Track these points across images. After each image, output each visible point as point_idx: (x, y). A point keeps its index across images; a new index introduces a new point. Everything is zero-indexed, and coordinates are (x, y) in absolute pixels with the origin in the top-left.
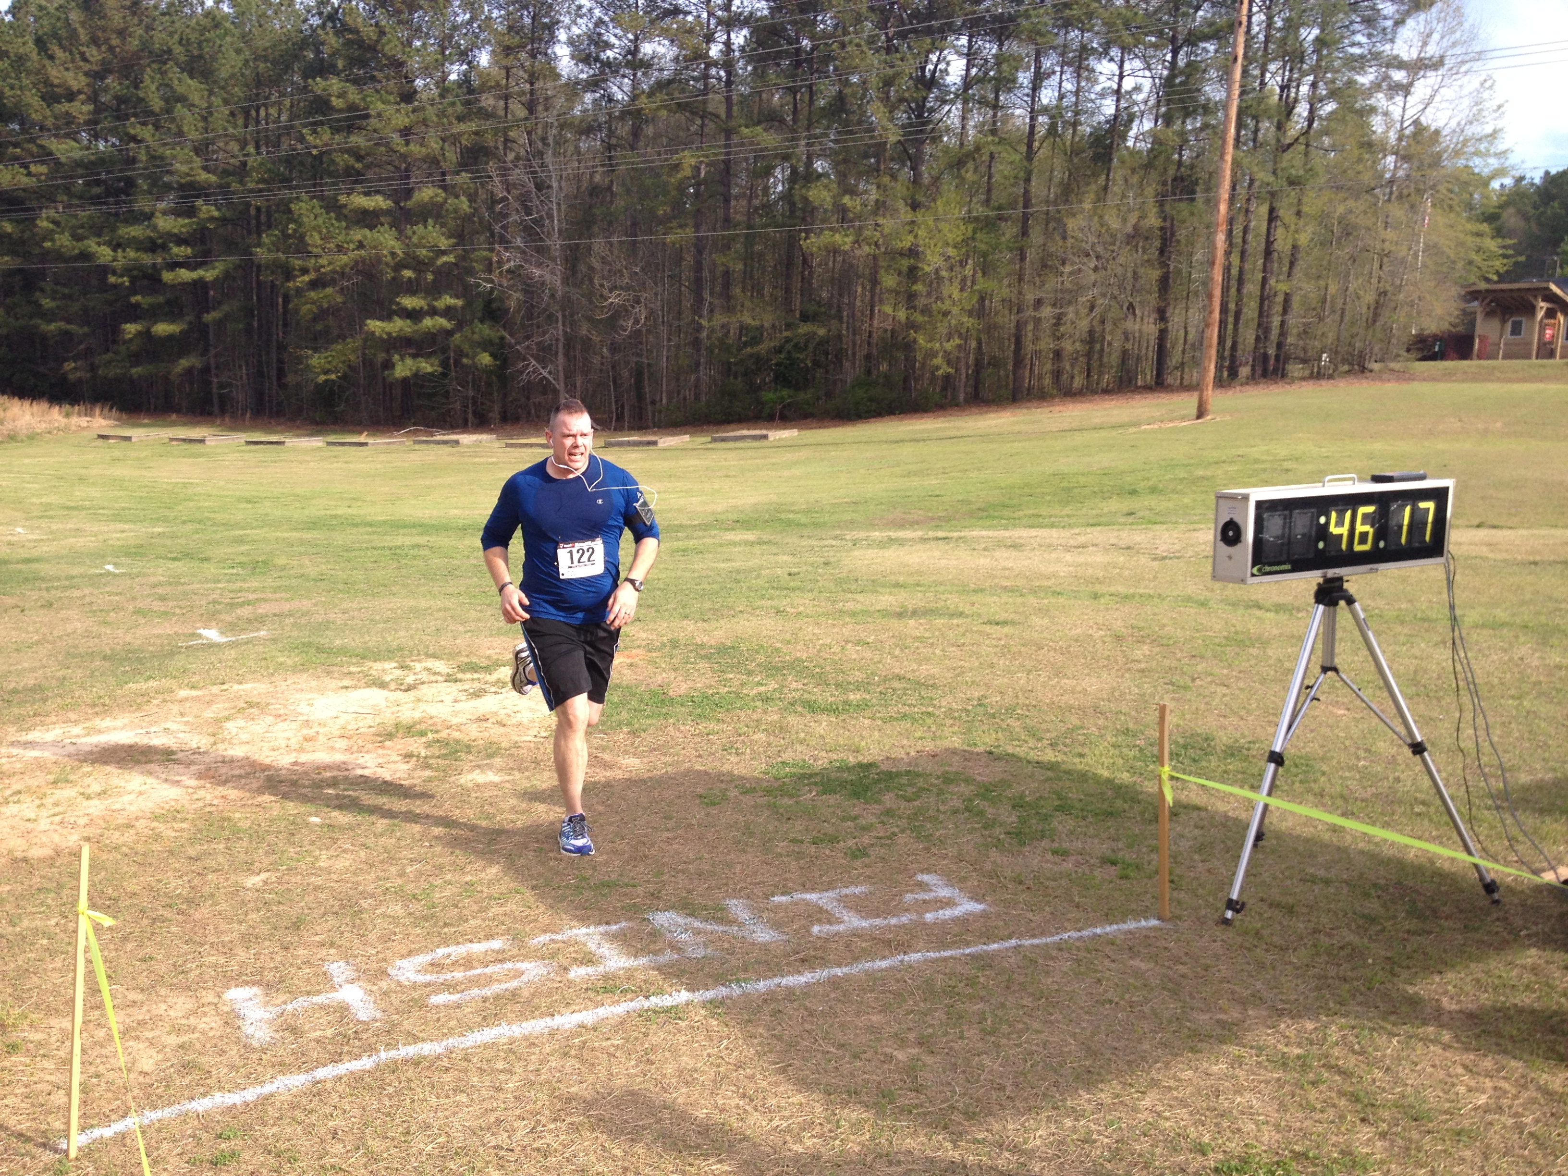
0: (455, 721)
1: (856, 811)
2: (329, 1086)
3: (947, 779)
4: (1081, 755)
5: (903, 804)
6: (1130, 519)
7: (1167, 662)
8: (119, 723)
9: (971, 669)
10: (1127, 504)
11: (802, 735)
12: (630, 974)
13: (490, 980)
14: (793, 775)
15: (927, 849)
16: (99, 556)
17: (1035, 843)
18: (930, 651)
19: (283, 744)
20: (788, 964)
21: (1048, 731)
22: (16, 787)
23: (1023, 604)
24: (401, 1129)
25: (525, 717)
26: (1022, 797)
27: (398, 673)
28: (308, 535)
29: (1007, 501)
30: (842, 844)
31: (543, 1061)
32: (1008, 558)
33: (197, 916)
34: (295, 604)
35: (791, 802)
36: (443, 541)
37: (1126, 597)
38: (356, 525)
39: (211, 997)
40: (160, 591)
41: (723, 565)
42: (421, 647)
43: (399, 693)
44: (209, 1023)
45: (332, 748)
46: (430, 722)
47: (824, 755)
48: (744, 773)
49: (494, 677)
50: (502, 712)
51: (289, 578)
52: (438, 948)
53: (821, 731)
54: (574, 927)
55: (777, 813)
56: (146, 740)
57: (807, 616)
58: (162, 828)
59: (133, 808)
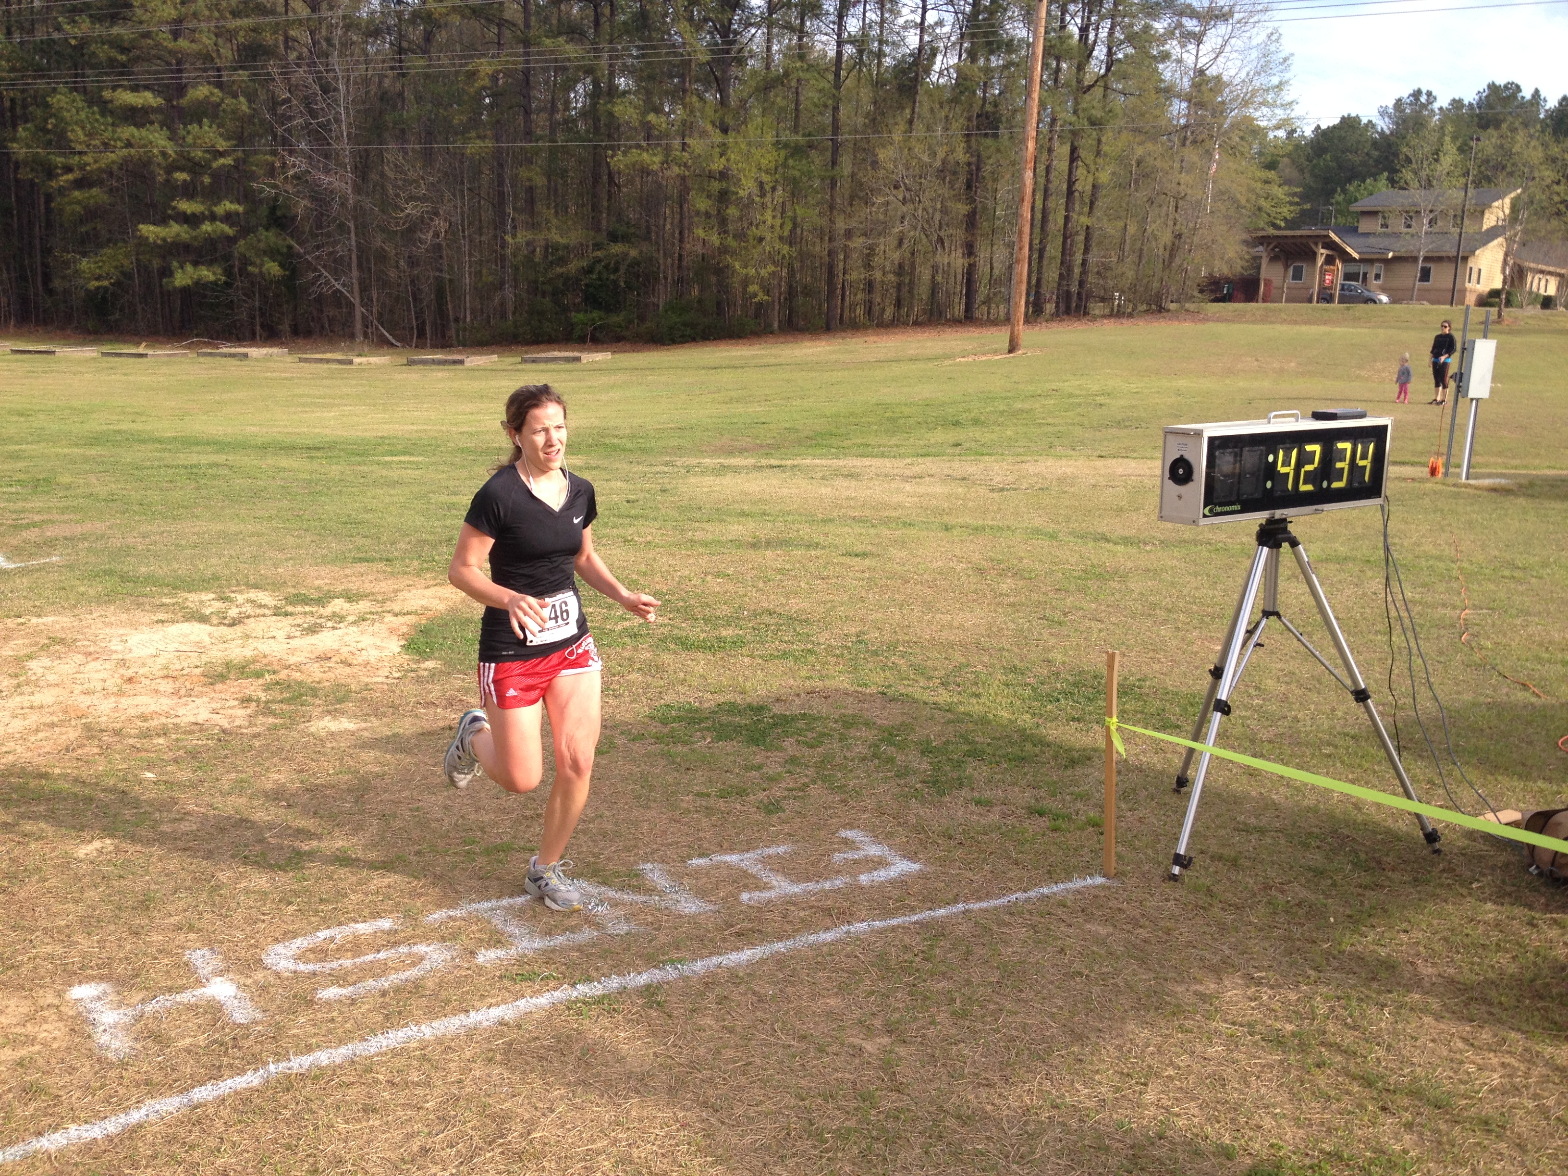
0: (292, 660)
1: (758, 759)
2: (210, 1111)
3: (848, 723)
4: (978, 696)
5: (806, 751)
6: (958, 450)
7: (1035, 597)
10: (952, 435)
11: (682, 675)
12: (548, 957)
13: (384, 969)
14: (679, 719)
15: (844, 802)
17: (955, 792)
18: (796, 583)
19: (99, 685)
20: (724, 940)
21: (936, 669)
23: (877, 536)
24: (306, 1166)
25: (373, 655)
26: (929, 742)
27: (218, 605)
28: (92, 452)
29: (834, 431)
30: (752, 797)
31: (465, 1070)
32: (848, 488)
33: (23, 895)
34: (87, 527)
35: (686, 749)
36: (248, 461)
37: (977, 529)
38: (143, 441)
39: (50, 999)
42: (239, 577)
43: (222, 628)
44: (52, 1031)
45: (157, 691)
46: (265, 661)
47: (710, 697)
48: (627, 717)
49: (328, 610)
50: (345, 650)
51: (76, 497)
52: (318, 929)
53: (700, 670)
54: (473, 901)
55: (673, 763)
57: (657, 546)
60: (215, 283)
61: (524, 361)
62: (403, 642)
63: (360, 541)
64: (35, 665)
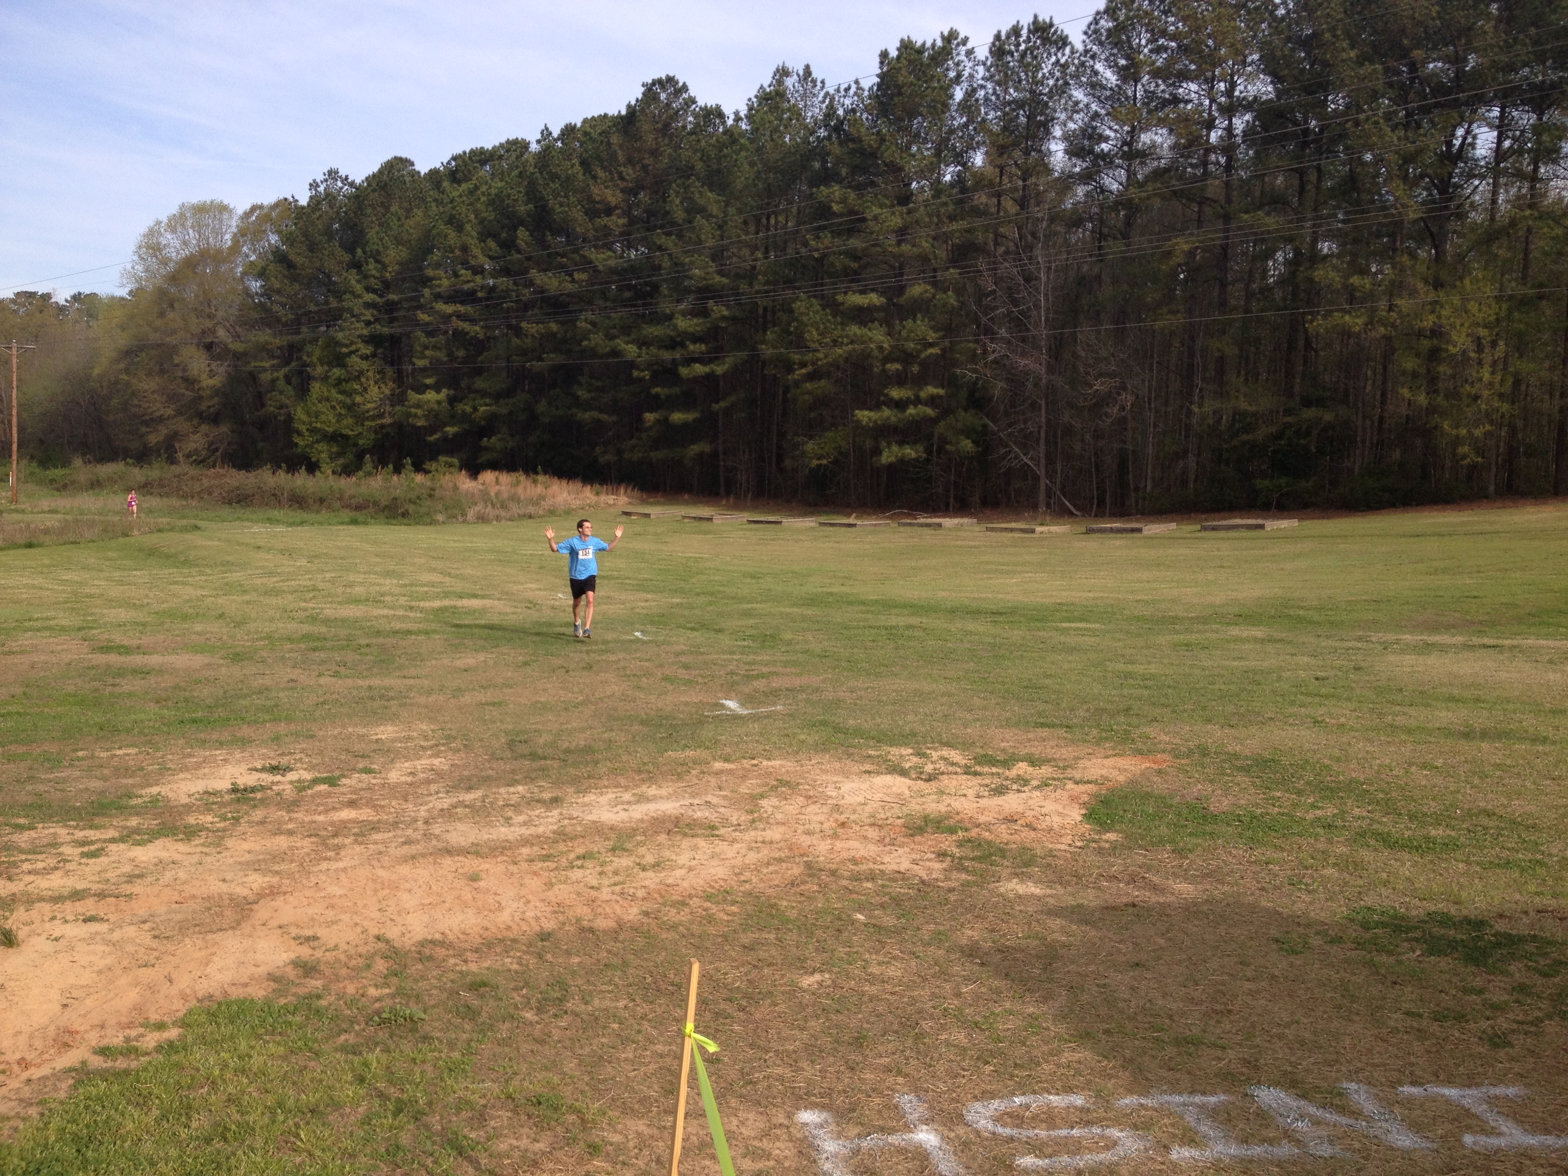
0: (982, 819)
1: (1478, 983)
5: (1539, 980)
8: (664, 792)
11: (1384, 875)
14: (1384, 925)
16: (629, 623)
18: (1519, 782)
19: (818, 827)
22: (580, 851)
25: (1056, 821)
27: (915, 759)
28: (809, 612)
30: (1472, 1025)
33: (758, 1016)
34: (805, 680)
35: (1391, 960)
36: (938, 623)
38: (850, 603)
39: (781, 1118)
40: (683, 659)
42: (933, 734)
43: (920, 783)
44: (782, 1149)
45: (865, 837)
46: (958, 818)
47: (1418, 903)
48: (1323, 916)
49: (1013, 773)
50: (1029, 813)
51: (796, 652)
52: (1014, 1094)
53: (1406, 871)
54: (1165, 1092)
55: (1378, 973)
56: (690, 813)
57: (1352, 729)
58: (714, 909)
59: (685, 884)
60: (916, 460)
61: (1204, 529)
62: (1084, 812)
63: (1041, 707)
64: (766, 804)
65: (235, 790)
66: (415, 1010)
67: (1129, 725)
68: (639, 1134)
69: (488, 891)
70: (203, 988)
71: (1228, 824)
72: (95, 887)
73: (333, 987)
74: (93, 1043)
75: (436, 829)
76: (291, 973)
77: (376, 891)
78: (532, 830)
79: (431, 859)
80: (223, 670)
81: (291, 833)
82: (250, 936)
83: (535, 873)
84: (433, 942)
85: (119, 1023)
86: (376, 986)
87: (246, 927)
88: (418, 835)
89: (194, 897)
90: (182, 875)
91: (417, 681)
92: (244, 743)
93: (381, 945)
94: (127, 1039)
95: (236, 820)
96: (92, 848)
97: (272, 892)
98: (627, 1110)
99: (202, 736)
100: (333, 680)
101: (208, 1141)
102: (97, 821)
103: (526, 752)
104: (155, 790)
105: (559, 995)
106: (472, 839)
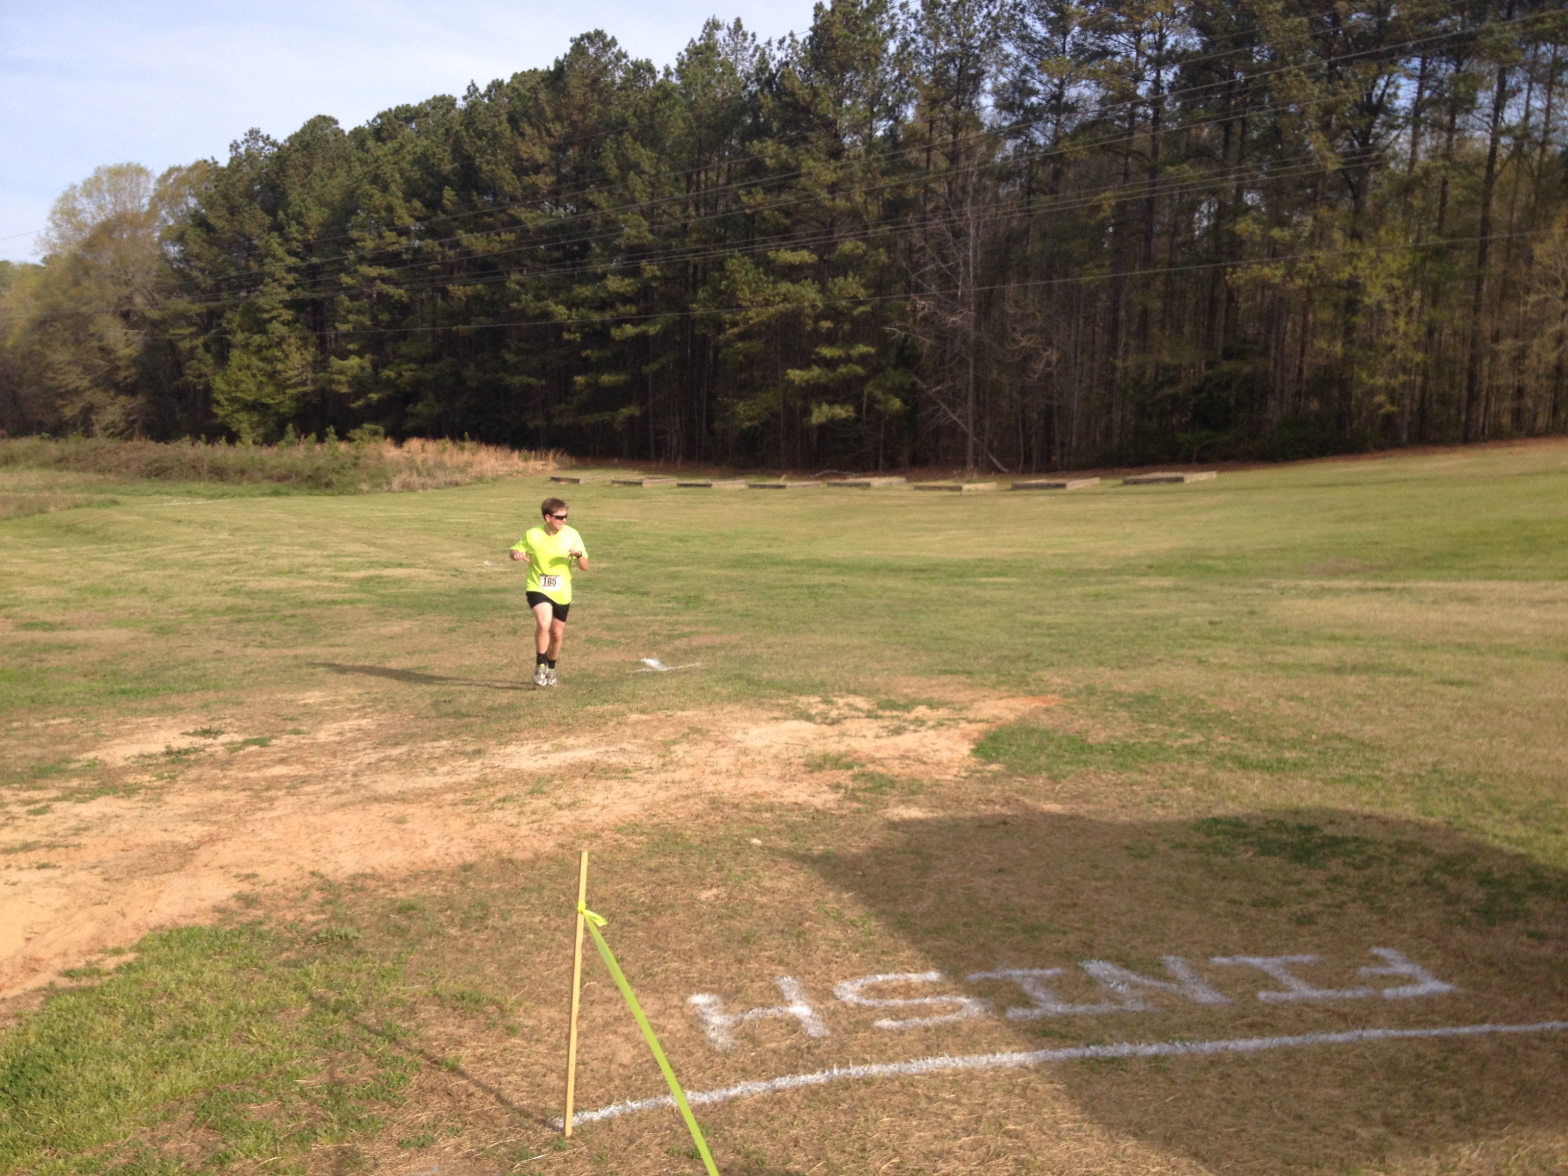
0: (878, 755)
1: (1298, 876)
2: (787, 1095)
3: (1400, 849)
5: (1352, 872)
8: (581, 741)
9: (1423, 732)
11: (1234, 792)
12: (1068, 1020)
14: (1225, 833)
15: (1383, 922)
17: (1508, 923)
18: (1375, 710)
19: (724, 768)
20: (1235, 1028)
21: (1517, 803)
22: (501, 795)
23: (1482, 664)
24: (857, 1145)
25: (945, 756)
26: (1489, 873)
27: (822, 707)
28: (734, 573)
29: (1459, 551)
30: (1285, 909)
32: (1461, 613)
33: (659, 923)
34: (725, 638)
35: (1225, 861)
36: (860, 581)
38: (776, 564)
39: (676, 1001)
40: (607, 621)
41: (1137, 612)
42: (842, 684)
43: (824, 727)
44: (676, 1024)
45: (768, 775)
46: (855, 756)
47: (1259, 813)
49: (912, 715)
50: (922, 750)
51: (718, 612)
53: (1254, 788)
54: (1008, 967)
55: (1211, 871)
56: (606, 759)
57: (1232, 667)
58: (624, 839)
59: (599, 820)
60: (846, 420)
61: (1126, 483)
62: (972, 747)
63: (947, 656)
64: (679, 750)
65: (169, 753)
66: (352, 932)
67: (1027, 669)
68: (551, 1019)
69: (414, 832)
70: (154, 920)
71: (1102, 753)
72: (44, 840)
73: (275, 915)
74: (59, 967)
75: (364, 780)
76: (233, 905)
77: (309, 835)
78: (455, 779)
79: (360, 806)
80: (149, 644)
81: (226, 788)
82: (194, 875)
83: (458, 815)
84: (364, 876)
85: (80, 952)
86: (313, 913)
87: (190, 869)
88: (347, 786)
89: (138, 845)
90: (126, 827)
91: (343, 650)
92: (175, 710)
93: (315, 879)
94: (89, 963)
95: (173, 778)
96: (38, 806)
97: (212, 839)
98: (541, 1001)
99: (133, 705)
100: (260, 650)
101: (171, 1038)
102: (40, 782)
103: (450, 710)
104: (91, 755)
105: (480, 914)
106: (397, 789)
